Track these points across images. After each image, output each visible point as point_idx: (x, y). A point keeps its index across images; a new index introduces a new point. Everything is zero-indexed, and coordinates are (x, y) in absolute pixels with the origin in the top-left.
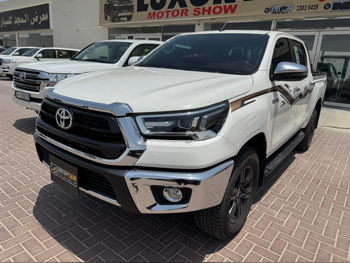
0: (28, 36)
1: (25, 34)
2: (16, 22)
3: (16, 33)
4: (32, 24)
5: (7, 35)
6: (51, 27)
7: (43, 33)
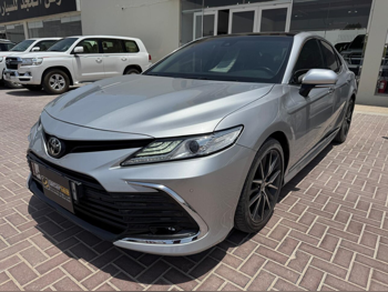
0: (41, 26)
1: (37, 23)
2: (22, 7)
3: (24, 22)
4: (47, 6)
5: (10, 26)
6: (79, 8)
7: (65, 18)
